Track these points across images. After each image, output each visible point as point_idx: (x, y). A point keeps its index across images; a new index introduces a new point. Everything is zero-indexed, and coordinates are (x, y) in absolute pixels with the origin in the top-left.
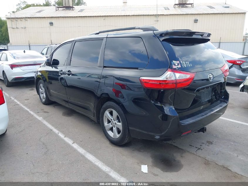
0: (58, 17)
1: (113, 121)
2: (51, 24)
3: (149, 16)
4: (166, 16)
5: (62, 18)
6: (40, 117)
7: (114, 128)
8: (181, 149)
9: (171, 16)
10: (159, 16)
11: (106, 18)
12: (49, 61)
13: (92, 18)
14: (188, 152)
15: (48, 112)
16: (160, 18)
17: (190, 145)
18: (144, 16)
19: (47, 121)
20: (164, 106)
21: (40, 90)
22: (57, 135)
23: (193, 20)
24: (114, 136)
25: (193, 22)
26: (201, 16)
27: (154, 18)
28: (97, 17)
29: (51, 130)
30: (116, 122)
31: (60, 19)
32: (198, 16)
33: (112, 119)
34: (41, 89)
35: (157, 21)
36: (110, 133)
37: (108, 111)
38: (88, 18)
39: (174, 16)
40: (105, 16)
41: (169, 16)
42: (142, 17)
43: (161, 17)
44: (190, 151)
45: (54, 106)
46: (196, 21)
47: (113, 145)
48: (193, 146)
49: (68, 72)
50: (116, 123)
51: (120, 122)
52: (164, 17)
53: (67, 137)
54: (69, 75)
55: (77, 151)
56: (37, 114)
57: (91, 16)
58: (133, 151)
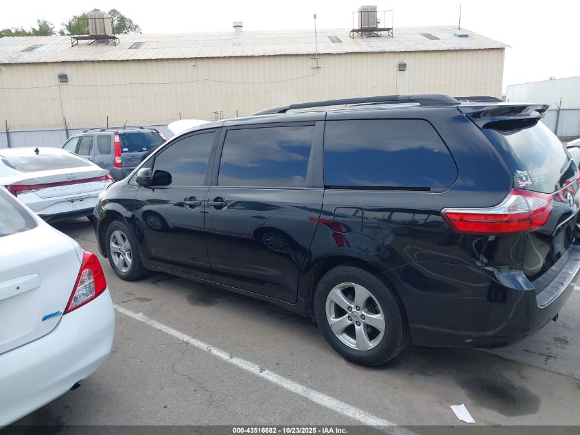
0: (81, 62)
1: (354, 310)
2: (63, 78)
3: (299, 58)
4: (337, 57)
5: (91, 65)
6: (138, 312)
7: (356, 327)
8: (510, 360)
9: (348, 57)
10: (320, 57)
11: (200, 63)
12: (149, 176)
13: (166, 64)
14: (531, 366)
15: (149, 300)
16: (322, 62)
17: (525, 350)
18: (288, 58)
19: (159, 321)
20: (496, 271)
21: (112, 244)
22: (209, 355)
23: (396, 65)
24: (357, 347)
25: (396, 68)
26: (412, 56)
27: (311, 63)
28: (176, 61)
29: (187, 343)
30: (364, 313)
31: (85, 65)
32: (407, 55)
33: (353, 306)
34: (117, 243)
35: (318, 68)
36: (346, 340)
37: (340, 288)
38: (154, 63)
39: (354, 58)
40: (196, 58)
41: (343, 58)
42: (283, 59)
43: (327, 59)
44: (533, 364)
45: (153, 283)
46: (402, 67)
47: (359, 367)
48: (534, 352)
49: (216, 200)
50: (363, 315)
51: (377, 312)
52: (332, 58)
53: (237, 356)
54: (219, 207)
55: (283, 388)
56: (124, 307)
57: (162, 60)
58: (410, 375)
